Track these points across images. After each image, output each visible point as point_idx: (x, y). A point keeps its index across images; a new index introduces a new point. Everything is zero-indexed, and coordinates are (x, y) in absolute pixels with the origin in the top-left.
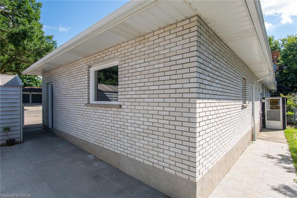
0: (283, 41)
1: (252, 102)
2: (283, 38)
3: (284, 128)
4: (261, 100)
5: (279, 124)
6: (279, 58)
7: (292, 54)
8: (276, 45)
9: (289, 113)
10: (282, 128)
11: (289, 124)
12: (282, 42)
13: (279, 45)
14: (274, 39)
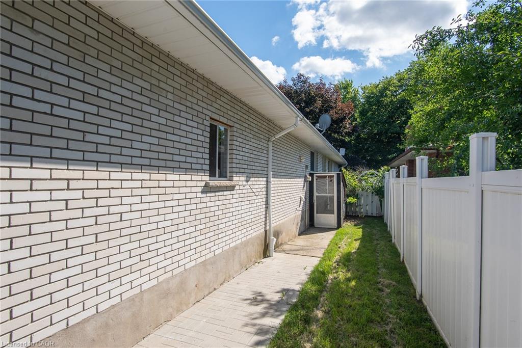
0: (364, 88)
1: (265, 179)
2: (363, 85)
3: (339, 226)
4: (305, 177)
5: (331, 219)
6: (356, 115)
7: (371, 110)
8: (355, 95)
9: (351, 200)
10: (336, 225)
11: (348, 217)
12: (362, 92)
13: (359, 95)
14: (353, 86)
